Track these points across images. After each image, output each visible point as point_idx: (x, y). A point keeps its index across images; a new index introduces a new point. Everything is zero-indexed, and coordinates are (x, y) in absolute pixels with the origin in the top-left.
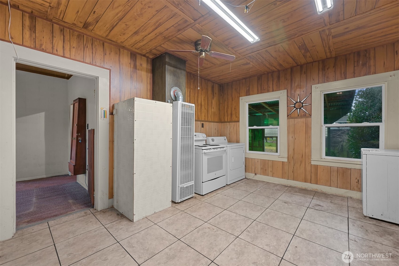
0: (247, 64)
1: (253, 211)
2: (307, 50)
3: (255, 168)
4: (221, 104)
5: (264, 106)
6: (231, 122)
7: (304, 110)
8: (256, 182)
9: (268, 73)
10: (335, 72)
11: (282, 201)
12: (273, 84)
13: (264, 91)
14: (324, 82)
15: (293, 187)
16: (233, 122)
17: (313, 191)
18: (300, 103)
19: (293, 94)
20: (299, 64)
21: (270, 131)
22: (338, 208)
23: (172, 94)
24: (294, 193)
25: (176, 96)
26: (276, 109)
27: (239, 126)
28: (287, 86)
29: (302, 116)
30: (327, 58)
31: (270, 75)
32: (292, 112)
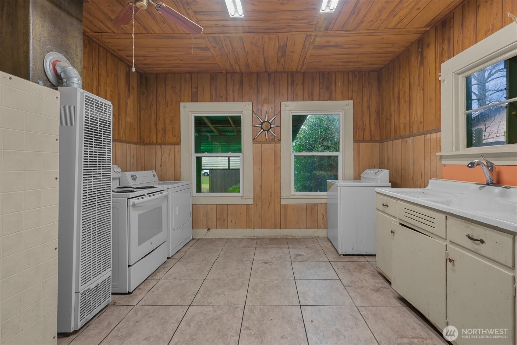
0: (206, 49)
1: (234, 291)
2: (284, 55)
3: (207, 221)
4: (143, 109)
5: (205, 122)
6: (164, 143)
7: (272, 132)
8: (211, 241)
9: (227, 73)
10: (303, 90)
11: (260, 262)
12: (233, 90)
13: (221, 98)
14: (293, 101)
15: (261, 237)
16: (169, 145)
17: (283, 238)
18: (268, 123)
19: (260, 110)
20: (268, 70)
21: (209, 161)
22: (315, 253)
23: (48, 67)
24: (267, 246)
25: (62, 75)
26: (219, 128)
27: (179, 152)
28: (252, 97)
29: (270, 141)
30: (296, 72)
31: (229, 75)
32: (258, 134)
